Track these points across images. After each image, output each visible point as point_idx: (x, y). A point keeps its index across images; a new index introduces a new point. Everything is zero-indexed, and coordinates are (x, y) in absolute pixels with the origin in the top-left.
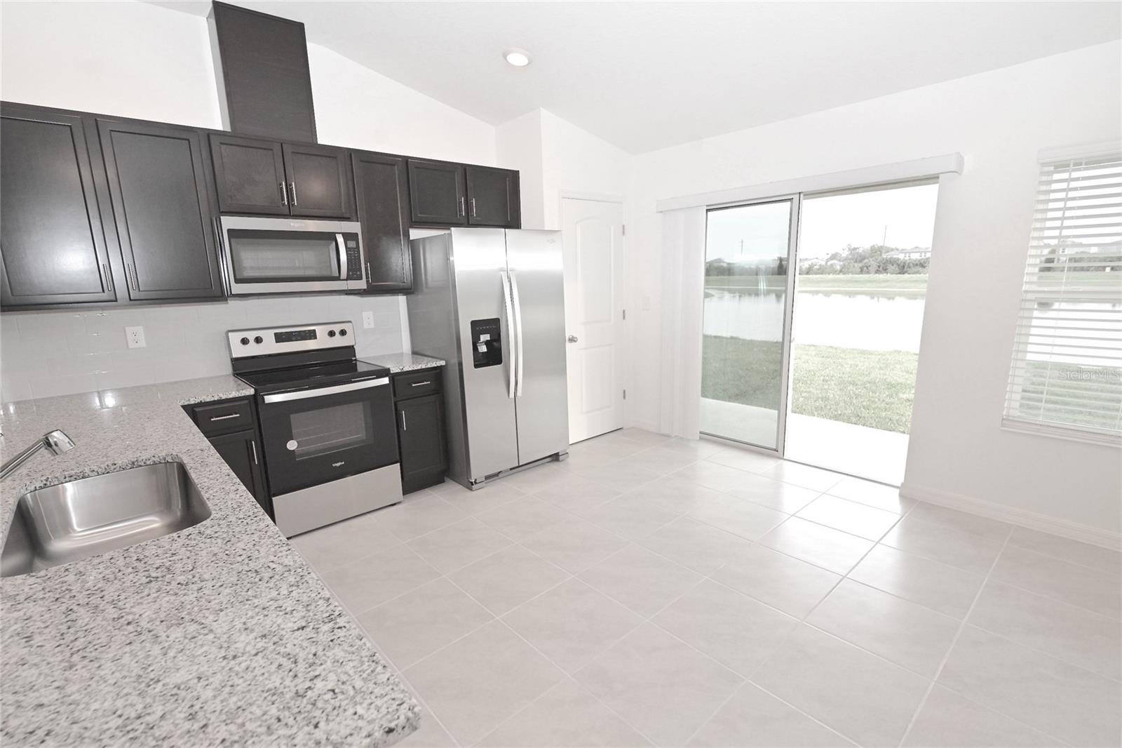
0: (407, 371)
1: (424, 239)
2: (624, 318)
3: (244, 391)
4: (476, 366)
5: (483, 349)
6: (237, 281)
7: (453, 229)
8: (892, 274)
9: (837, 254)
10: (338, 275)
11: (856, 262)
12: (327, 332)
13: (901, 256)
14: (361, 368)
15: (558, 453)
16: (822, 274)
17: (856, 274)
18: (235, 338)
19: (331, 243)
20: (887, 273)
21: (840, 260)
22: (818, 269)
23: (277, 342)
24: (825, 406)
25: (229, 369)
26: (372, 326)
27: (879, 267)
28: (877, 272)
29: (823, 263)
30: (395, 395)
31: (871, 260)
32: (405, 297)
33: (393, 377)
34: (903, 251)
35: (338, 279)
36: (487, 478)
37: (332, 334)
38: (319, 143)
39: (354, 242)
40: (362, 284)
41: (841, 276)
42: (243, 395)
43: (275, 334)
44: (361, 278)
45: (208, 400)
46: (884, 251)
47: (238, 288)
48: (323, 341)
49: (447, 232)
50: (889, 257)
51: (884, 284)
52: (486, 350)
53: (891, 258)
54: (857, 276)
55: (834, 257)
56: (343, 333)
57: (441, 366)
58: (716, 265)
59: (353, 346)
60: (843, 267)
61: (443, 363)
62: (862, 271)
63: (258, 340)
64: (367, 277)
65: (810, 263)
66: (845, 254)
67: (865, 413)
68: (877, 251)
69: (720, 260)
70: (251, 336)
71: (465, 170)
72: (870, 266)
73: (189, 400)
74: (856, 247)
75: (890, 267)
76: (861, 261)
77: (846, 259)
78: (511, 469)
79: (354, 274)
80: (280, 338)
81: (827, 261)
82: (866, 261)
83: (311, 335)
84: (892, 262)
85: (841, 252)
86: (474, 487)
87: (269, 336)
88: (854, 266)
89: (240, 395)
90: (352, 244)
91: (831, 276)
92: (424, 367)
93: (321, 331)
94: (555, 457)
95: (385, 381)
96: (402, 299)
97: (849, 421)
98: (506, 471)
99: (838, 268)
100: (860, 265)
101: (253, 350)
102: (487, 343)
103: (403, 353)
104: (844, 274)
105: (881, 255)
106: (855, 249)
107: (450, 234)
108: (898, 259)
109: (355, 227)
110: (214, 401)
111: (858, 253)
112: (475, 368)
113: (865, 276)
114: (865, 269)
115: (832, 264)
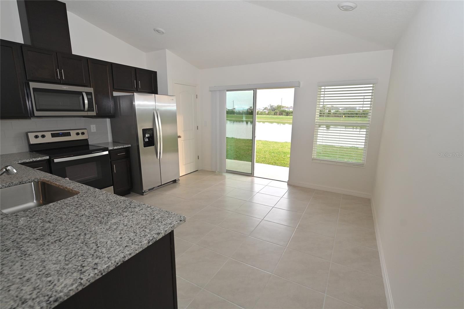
0: (115, 149)
1: (119, 96)
2: (198, 129)
3: (44, 157)
4: (144, 147)
5: (147, 140)
6: (37, 110)
7: (135, 93)
8: (284, 115)
9: (266, 107)
10: (83, 109)
11: (273, 111)
12: (76, 133)
13: (287, 109)
14: (91, 148)
15: (176, 180)
16: (262, 115)
17: (273, 115)
18: (31, 135)
19: (80, 96)
20: (283, 115)
21: (267, 110)
22: (260, 113)
23: (52, 137)
24: (265, 160)
26: (95, 131)
27: (280, 113)
28: (280, 115)
29: (262, 111)
30: (110, 159)
32: (109, 119)
33: (110, 151)
34: (287, 108)
35: (84, 111)
36: (149, 190)
37: (78, 134)
38: (73, 54)
39: (90, 96)
40: (94, 113)
41: (268, 116)
42: (44, 159)
43: (51, 134)
44: (94, 111)
45: (28, 161)
46: (281, 107)
47: (37, 113)
48: (73, 137)
49: (133, 94)
51: (282, 119)
53: (284, 110)
54: (273, 116)
55: (265, 109)
56: (83, 133)
57: (129, 147)
59: (87, 139)
60: (269, 112)
61: (130, 146)
62: (275, 115)
63: (43, 136)
64: (96, 112)
66: (269, 108)
67: (277, 162)
68: (279, 107)
70: (40, 134)
71: (136, 70)
74: (273, 105)
75: (284, 113)
76: (274, 111)
77: (269, 110)
78: (158, 186)
79: (91, 108)
80: (53, 135)
82: (276, 111)
83: (69, 134)
84: (284, 111)
85: (268, 107)
86: (144, 194)
87: (48, 135)
88: (272, 112)
89: (42, 159)
90: (90, 97)
91: (265, 116)
92: (122, 147)
93: (73, 133)
94: (175, 181)
95: (107, 153)
96: (108, 120)
97: (273, 164)
98: (156, 187)
99: (267, 113)
100: (274, 112)
101: (41, 140)
102: (148, 138)
103: (109, 142)
104: (269, 115)
105: (280, 109)
106: (272, 106)
108: (286, 110)
109: (91, 90)
110: (31, 162)
111: (273, 108)
113: (276, 116)
114: (276, 113)
115: (265, 111)
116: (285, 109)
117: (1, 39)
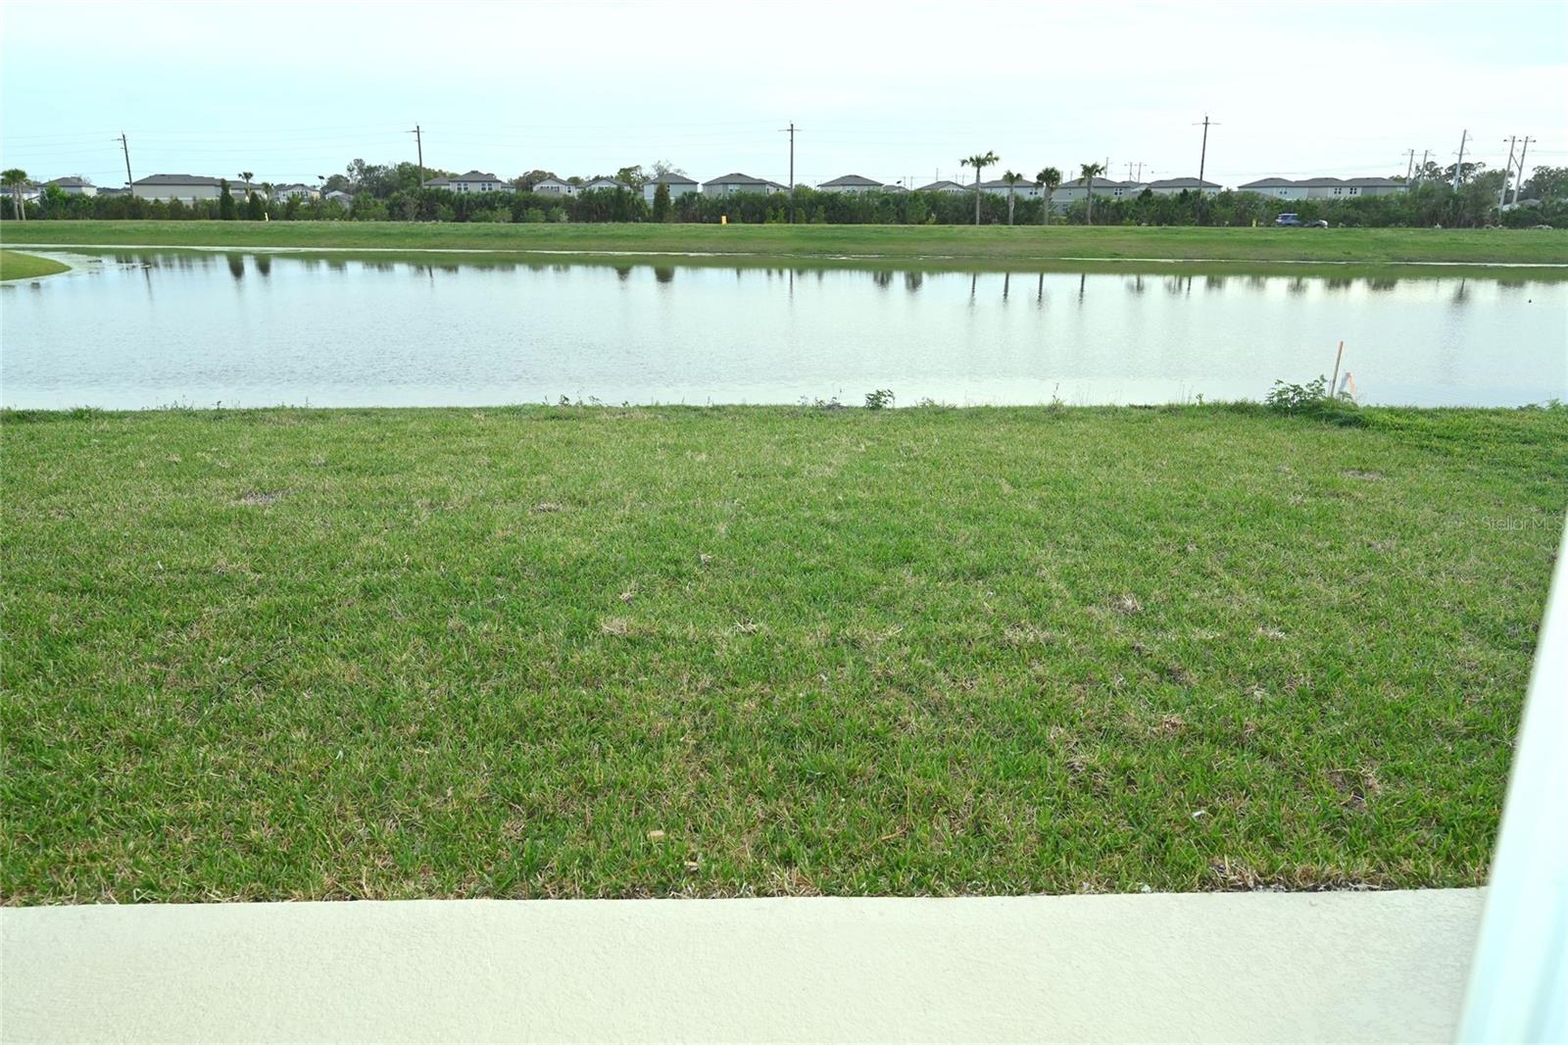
8: (444, 220)
9: (339, 177)
11: (377, 195)
13: (453, 187)
16: (318, 218)
17: (383, 220)
20: (436, 219)
21: (347, 191)
22: (308, 208)
27: (420, 205)
28: (419, 217)
29: (316, 195)
31: (404, 192)
34: (454, 178)
41: (356, 224)
46: (423, 177)
50: (433, 188)
51: (435, 241)
53: (437, 191)
54: (384, 223)
55: (335, 182)
58: (67, 192)
60: (356, 205)
62: (392, 217)
65: (289, 193)
66: (355, 178)
68: (410, 175)
69: (77, 182)
72: (404, 205)
74: (373, 165)
75: (443, 209)
76: (386, 195)
77: (358, 189)
81: (324, 190)
82: (395, 194)
84: (445, 197)
85: (345, 173)
88: (376, 205)
91: (336, 224)
99: (348, 206)
100: (387, 202)
104: (360, 220)
105: (419, 183)
106: (371, 169)
108: (450, 193)
111: (378, 178)
113: (398, 226)
114: (396, 209)
115: (333, 199)
116: (443, 188)
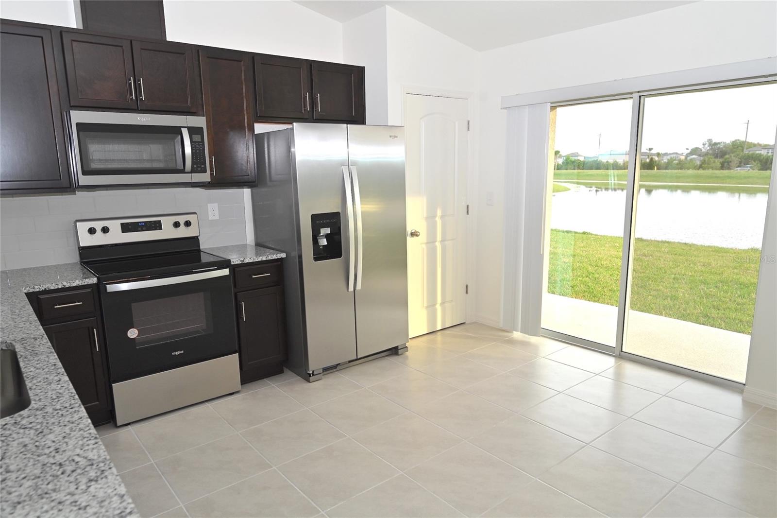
0: (247, 263)
1: (269, 133)
2: (468, 213)
3: (87, 280)
4: (316, 259)
5: (324, 242)
6: (85, 173)
7: (294, 124)
8: (754, 169)
9: (697, 148)
10: (183, 168)
11: (716, 157)
12: (173, 223)
13: (764, 152)
14: (205, 259)
15: (397, 346)
16: (681, 169)
17: (716, 169)
18: (83, 228)
19: (177, 137)
21: (700, 156)
22: (677, 164)
23: (123, 232)
24: (674, 305)
25: (75, 258)
26: (217, 217)
28: (739, 167)
29: (683, 158)
30: (235, 286)
31: (732, 155)
32: (249, 190)
33: (234, 268)
35: (183, 171)
36: (326, 370)
37: (177, 225)
38: (168, 40)
39: (199, 136)
40: (206, 177)
41: (701, 172)
42: (86, 283)
43: (122, 224)
44: (205, 172)
45: (52, 288)
46: (746, 147)
47: (84, 180)
48: (167, 232)
49: (290, 126)
50: (751, 152)
51: (744, 181)
52: (326, 244)
53: (753, 154)
54: (717, 171)
55: (695, 151)
56: (188, 224)
57: (282, 258)
58: (573, 159)
59: (197, 237)
60: (703, 162)
61: (283, 255)
62: (722, 167)
63: (105, 230)
64: (211, 170)
65: (669, 157)
66: (705, 149)
67: (714, 313)
68: (738, 146)
69: (576, 155)
70: (98, 225)
71: (311, 66)
72: (731, 162)
73: (34, 288)
74: (717, 142)
75: (753, 164)
76: (722, 157)
77: (707, 154)
78: (350, 362)
79: (198, 165)
80: (126, 228)
81: (687, 155)
82: (727, 156)
83: (157, 226)
84: (754, 157)
85: (701, 146)
86: (312, 378)
87: (115, 226)
88: (714, 162)
89: (83, 284)
90: (197, 138)
91: (690, 172)
92: (264, 259)
93: (167, 222)
94: (394, 351)
95: (226, 272)
96: (247, 192)
97: (697, 322)
98: (345, 363)
99: (698, 163)
100: (721, 160)
101: (99, 239)
102: (327, 236)
103: (247, 244)
104: (703, 169)
105: (743, 150)
106: (716, 144)
107: (292, 129)
108: (761, 155)
109: (200, 121)
110: (58, 289)
111: (719, 148)
112: (315, 261)
113: (725, 172)
114: (726, 164)
115: (691, 160)
116: (757, 152)
117: (1, 19)
